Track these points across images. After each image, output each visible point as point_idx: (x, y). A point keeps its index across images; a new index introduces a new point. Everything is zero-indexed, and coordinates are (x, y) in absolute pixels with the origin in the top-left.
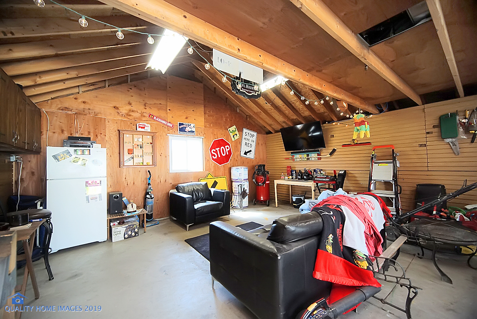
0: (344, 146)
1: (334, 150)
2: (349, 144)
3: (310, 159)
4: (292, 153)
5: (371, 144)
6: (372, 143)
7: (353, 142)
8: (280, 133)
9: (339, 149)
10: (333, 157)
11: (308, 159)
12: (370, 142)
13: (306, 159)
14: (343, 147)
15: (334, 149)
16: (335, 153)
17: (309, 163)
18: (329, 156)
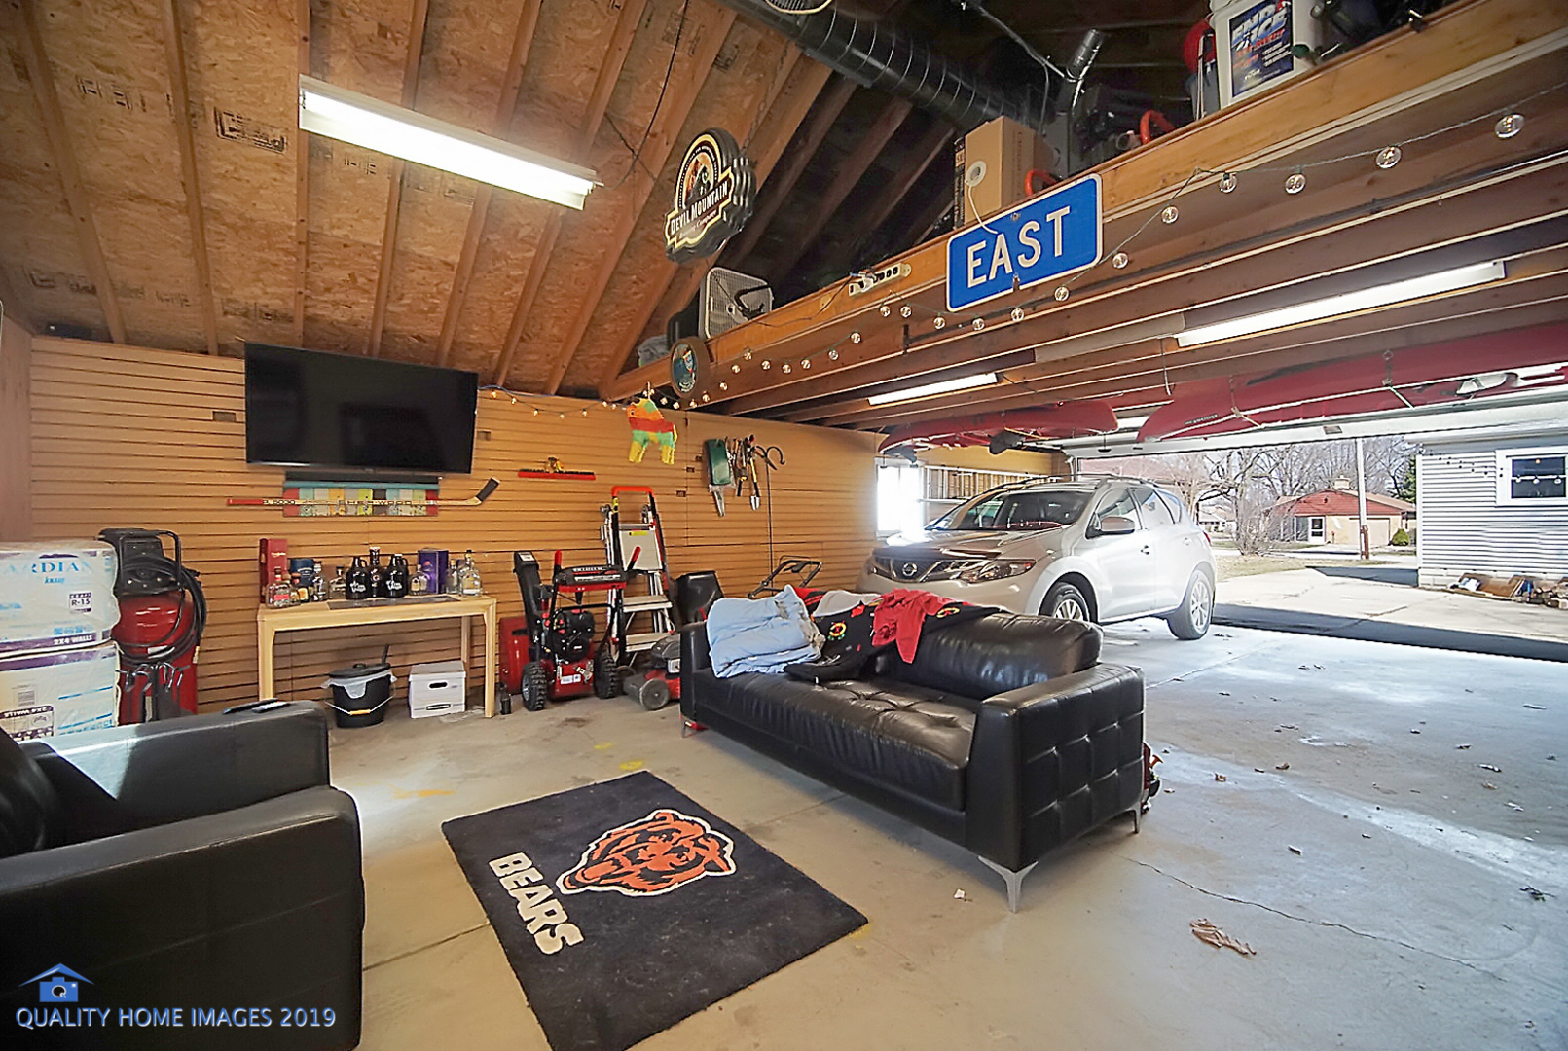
0: (524, 473)
1: (492, 485)
2: (538, 471)
3: (392, 510)
4: (290, 477)
5: (594, 479)
6: (596, 476)
7: (552, 466)
8: (243, 363)
9: (507, 482)
10: (487, 505)
11: (380, 510)
12: (592, 474)
13: (370, 511)
14: (520, 476)
15: (492, 479)
16: (494, 496)
17: (380, 524)
18: (476, 501)
